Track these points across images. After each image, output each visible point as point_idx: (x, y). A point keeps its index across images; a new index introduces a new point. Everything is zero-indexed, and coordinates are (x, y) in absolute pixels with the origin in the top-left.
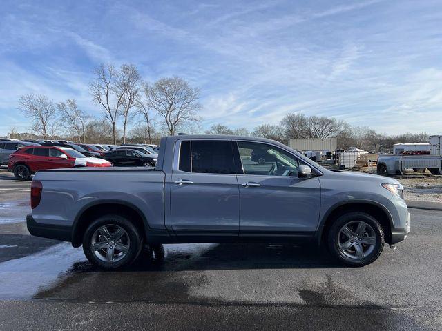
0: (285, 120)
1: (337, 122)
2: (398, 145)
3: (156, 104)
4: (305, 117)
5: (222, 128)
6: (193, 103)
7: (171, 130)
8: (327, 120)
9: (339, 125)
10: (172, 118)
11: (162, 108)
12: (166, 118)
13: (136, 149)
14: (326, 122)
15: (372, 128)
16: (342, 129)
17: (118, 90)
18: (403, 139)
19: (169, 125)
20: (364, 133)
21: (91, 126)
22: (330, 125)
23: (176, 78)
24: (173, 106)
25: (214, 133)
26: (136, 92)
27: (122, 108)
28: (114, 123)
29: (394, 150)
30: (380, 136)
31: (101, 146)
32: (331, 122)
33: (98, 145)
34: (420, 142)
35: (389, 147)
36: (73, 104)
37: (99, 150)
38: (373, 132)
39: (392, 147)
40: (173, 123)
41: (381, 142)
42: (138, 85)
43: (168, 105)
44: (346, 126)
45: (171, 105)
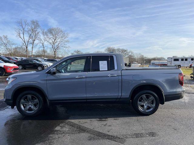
0: (106, 49)
1: (129, 51)
2: (152, 61)
3: (48, 39)
4: (115, 48)
5: (79, 51)
6: (65, 40)
7: (55, 52)
8: (124, 50)
9: (129, 52)
10: (55, 46)
11: (51, 41)
12: (52, 46)
13: (34, 59)
14: (124, 51)
15: (142, 54)
16: (130, 54)
17: (29, 32)
18: (154, 59)
19: (54, 49)
20: (139, 56)
21: (16, 48)
22: (125, 52)
23: (57, 28)
24: (56, 40)
25: (75, 54)
26: (38, 33)
27: (31, 40)
28: (27, 48)
29: (151, 63)
30: (145, 57)
31: (18, 58)
32: (126, 51)
33: (16, 57)
34: (161, 60)
35: (149, 62)
36: (6, 37)
37: (16, 60)
38: (143, 56)
39: (150, 62)
40: (56, 48)
41: (146, 60)
42: (39, 30)
43: (53, 40)
44: (132, 53)
45: (55, 40)
